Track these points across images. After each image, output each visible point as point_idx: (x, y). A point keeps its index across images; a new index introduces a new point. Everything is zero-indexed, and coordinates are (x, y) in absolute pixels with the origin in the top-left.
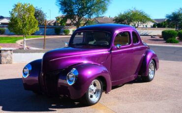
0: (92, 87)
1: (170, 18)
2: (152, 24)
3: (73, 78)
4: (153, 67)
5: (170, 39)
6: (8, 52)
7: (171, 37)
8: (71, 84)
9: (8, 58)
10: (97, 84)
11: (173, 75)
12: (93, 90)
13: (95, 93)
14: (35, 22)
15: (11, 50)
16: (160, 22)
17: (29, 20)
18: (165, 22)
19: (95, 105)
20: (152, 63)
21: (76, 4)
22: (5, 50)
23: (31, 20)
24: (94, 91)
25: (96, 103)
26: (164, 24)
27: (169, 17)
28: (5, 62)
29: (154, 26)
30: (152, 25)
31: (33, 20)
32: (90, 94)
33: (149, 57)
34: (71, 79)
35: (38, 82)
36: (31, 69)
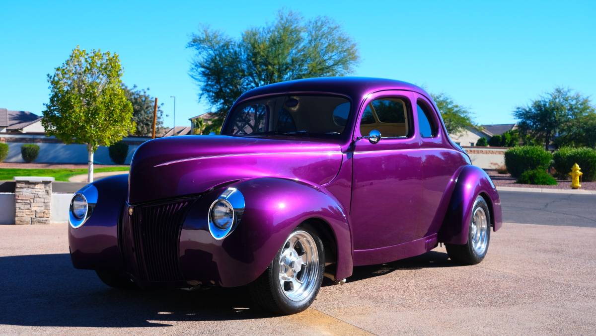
0: (289, 254)
1: (528, 118)
2: (475, 138)
3: (226, 219)
4: (483, 217)
5: (531, 172)
6: (37, 187)
7: (534, 167)
8: (220, 238)
9: (37, 207)
10: (305, 246)
11: (545, 251)
12: (291, 264)
13: (299, 276)
14: (126, 106)
15: (46, 183)
16: (499, 134)
17: (107, 97)
18: (512, 133)
19: (300, 315)
20: (478, 205)
21: (251, 75)
22: (27, 182)
23: (111, 101)
24: (298, 269)
25: (304, 308)
26: (509, 137)
27: (524, 114)
28: (28, 219)
29: (481, 143)
30: (475, 142)
31: (116, 102)
32: (283, 277)
33: (469, 187)
34: (220, 221)
35: (116, 243)
36: (95, 200)
